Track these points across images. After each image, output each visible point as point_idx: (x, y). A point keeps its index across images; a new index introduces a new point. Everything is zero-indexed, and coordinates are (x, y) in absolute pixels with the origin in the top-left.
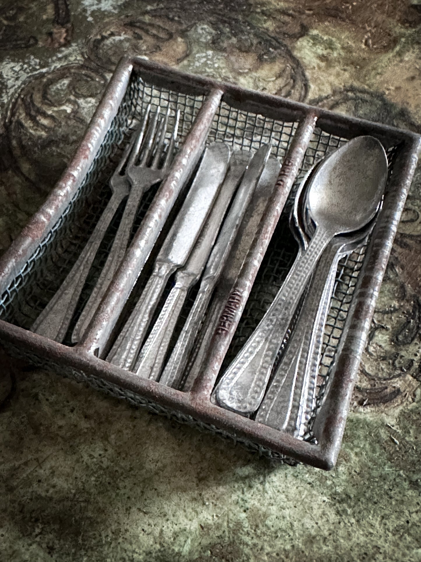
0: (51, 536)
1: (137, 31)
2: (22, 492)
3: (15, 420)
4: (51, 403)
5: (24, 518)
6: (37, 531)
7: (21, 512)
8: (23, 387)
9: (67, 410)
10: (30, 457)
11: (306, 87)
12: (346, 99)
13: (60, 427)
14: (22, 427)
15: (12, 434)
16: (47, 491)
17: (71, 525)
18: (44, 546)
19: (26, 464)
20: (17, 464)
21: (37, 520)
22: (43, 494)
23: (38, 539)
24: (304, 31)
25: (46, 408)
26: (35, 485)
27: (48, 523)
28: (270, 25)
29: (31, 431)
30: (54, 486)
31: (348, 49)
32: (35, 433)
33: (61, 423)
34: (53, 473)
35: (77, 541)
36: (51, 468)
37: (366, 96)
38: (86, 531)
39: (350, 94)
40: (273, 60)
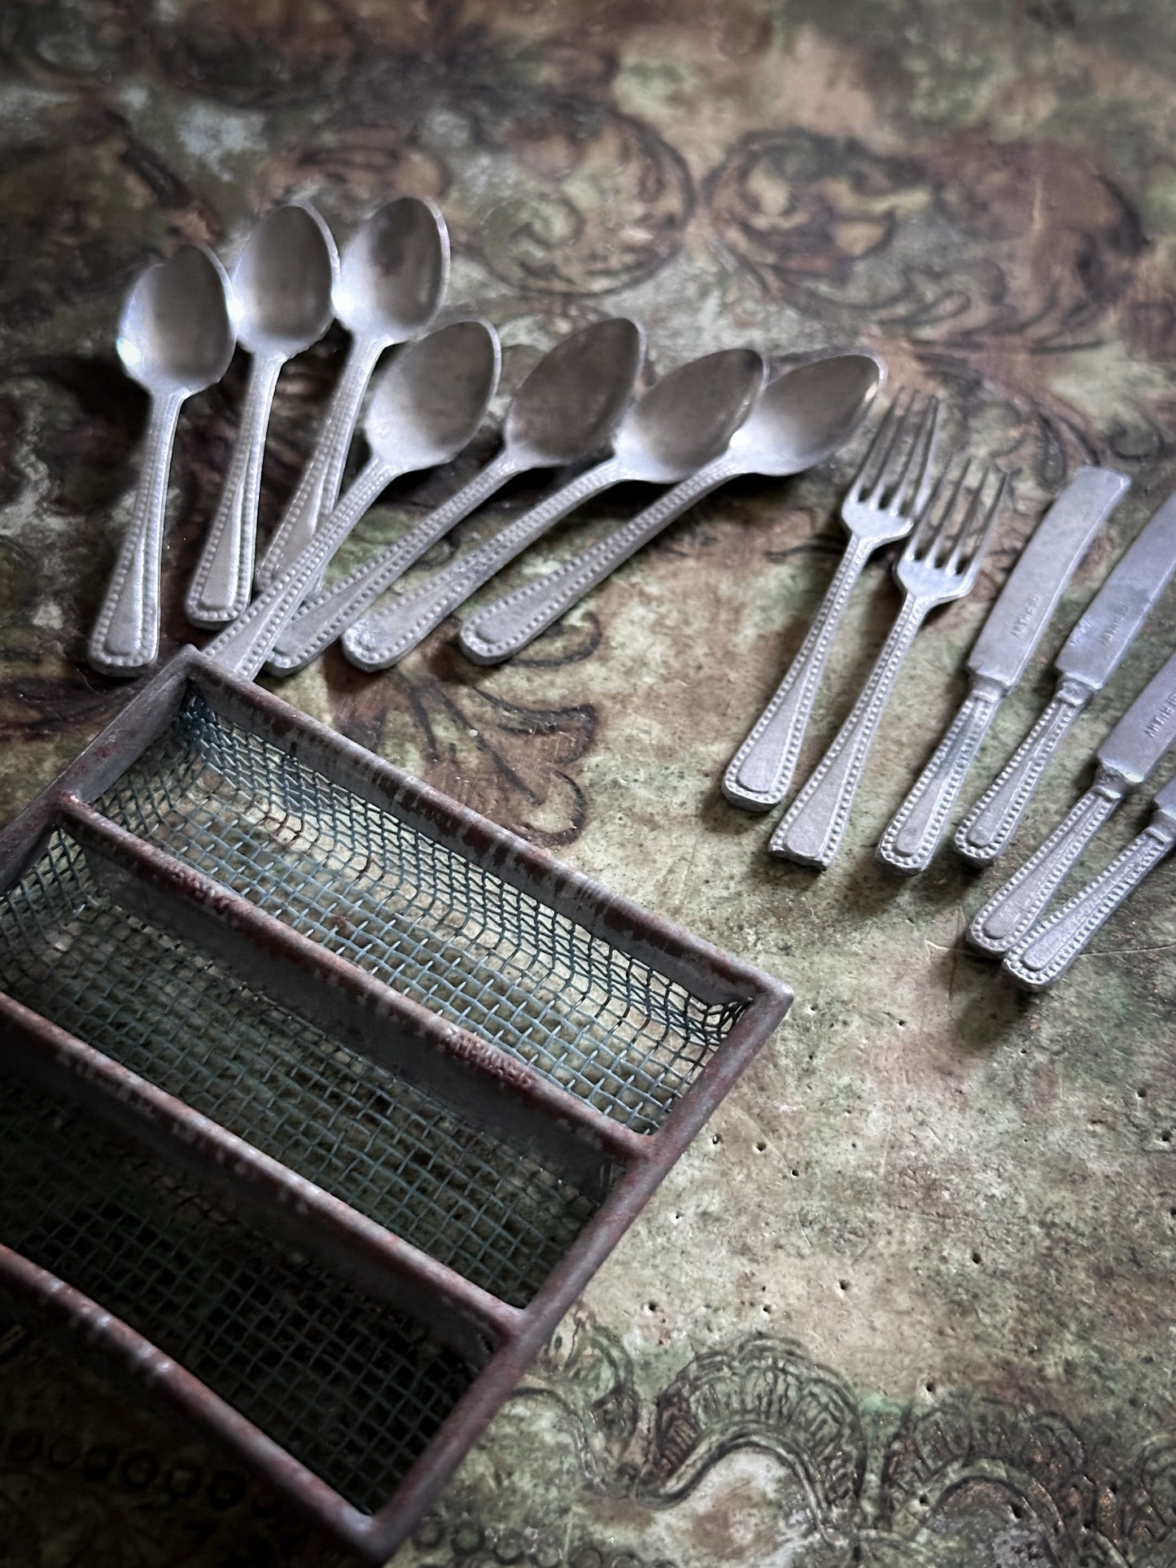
0: (774, 935)
1: (331, 168)
2: (693, 906)
3: (609, 828)
4: (645, 782)
5: (721, 935)
6: (752, 939)
7: (712, 928)
8: (587, 782)
9: (674, 781)
10: (670, 861)
11: (680, 161)
12: (754, 158)
13: (683, 804)
14: (628, 832)
15: (622, 845)
16: (727, 888)
17: (791, 909)
18: (774, 950)
19: (671, 871)
20: (660, 877)
21: (741, 928)
22: (725, 894)
23: (759, 947)
24: (611, 64)
25: (643, 793)
26: (704, 888)
27: (758, 922)
28: (546, 74)
29: (646, 829)
30: (732, 877)
31: (703, 70)
32: (653, 830)
33: (678, 800)
34: (717, 863)
35: (812, 923)
36: (710, 859)
37: (778, 141)
38: (815, 906)
39: (755, 147)
40: (596, 135)
